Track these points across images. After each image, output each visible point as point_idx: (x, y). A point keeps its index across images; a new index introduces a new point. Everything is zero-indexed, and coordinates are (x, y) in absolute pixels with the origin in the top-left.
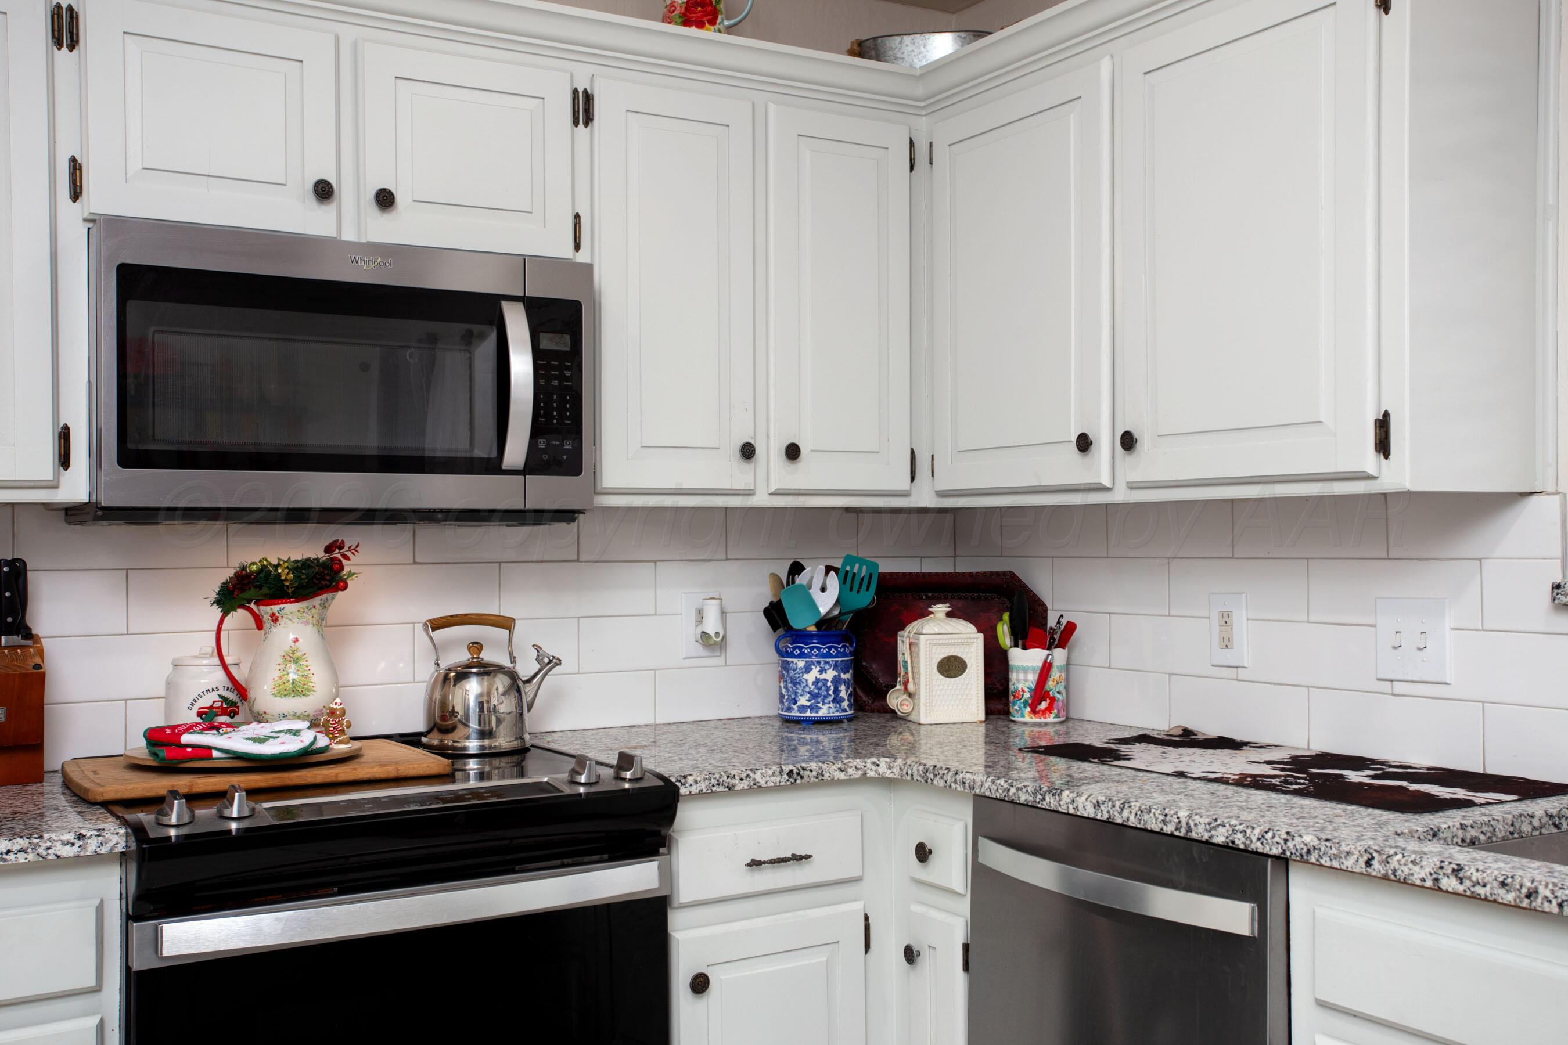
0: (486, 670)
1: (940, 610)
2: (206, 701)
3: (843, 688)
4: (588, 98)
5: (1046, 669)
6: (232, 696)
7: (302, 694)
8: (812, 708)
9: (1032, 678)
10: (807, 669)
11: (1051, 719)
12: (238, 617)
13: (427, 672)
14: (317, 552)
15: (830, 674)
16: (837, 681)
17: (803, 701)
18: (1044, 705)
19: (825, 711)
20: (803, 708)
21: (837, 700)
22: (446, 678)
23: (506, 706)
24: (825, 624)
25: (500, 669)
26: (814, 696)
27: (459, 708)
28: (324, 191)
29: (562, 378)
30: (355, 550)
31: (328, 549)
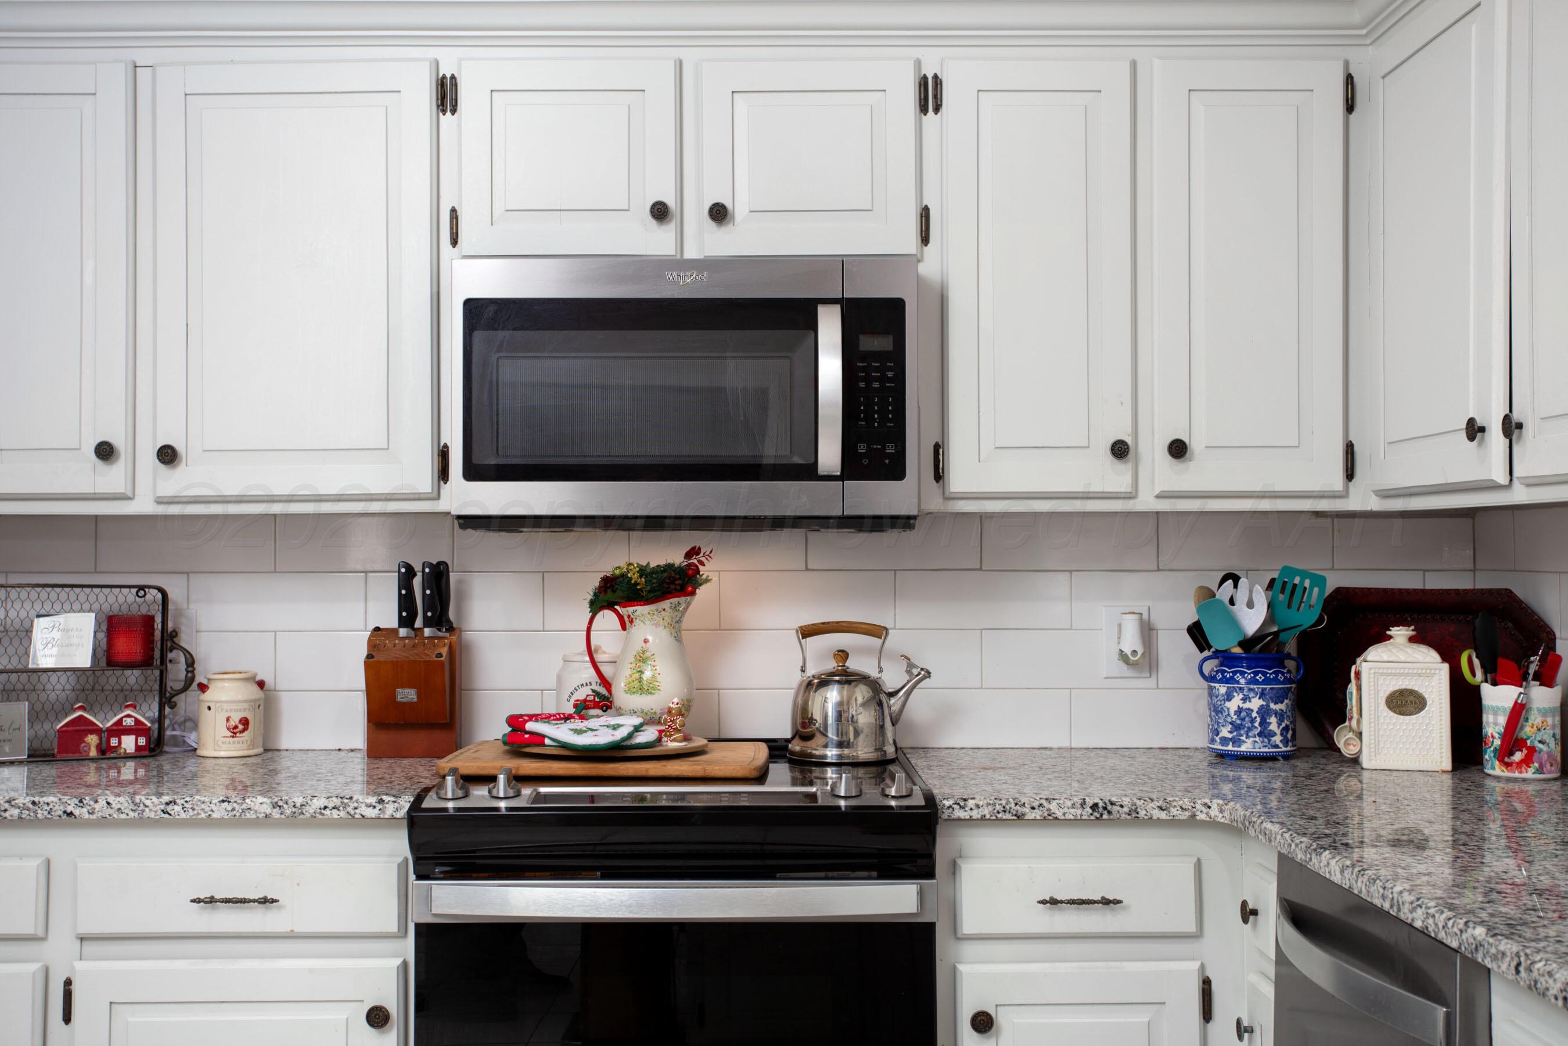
0: (847, 678)
1: (1400, 634)
2: (582, 694)
3: (1273, 720)
4: (937, 81)
5: (1518, 712)
6: (603, 691)
7: (649, 692)
8: (1236, 741)
9: (1502, 720)
10: (1229, 697)
11: (1529, 774)
12: (607, 619)
13: (796, 678)
14: (677, 558)
15: (1255, 704)
16: (1264, 712)
17: (1225, 732)
18: (1518, 756)
19: (1247, 746)
20: (1224, 741)
21: (1265, 734)
22: (810, 684)
23: (865, 718)
24: (1247, 644)
25: (863, 679)
26: (1236, 727)
27: (817, 716)
28: (660, 212)
29: (883, 379)
30: (709, 556)
31: (688, 555)
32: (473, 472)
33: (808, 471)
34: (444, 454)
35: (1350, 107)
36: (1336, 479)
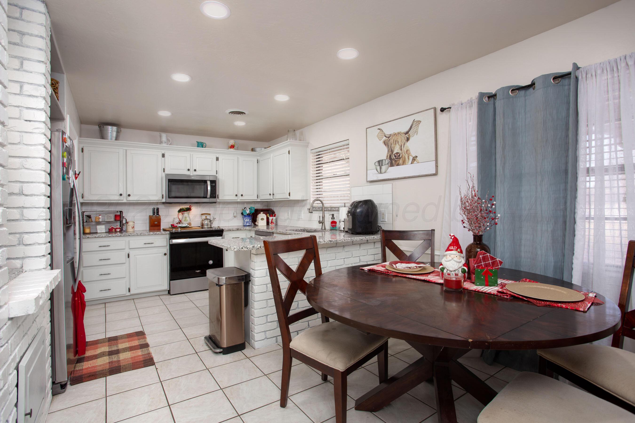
0: (207, 219)
1: (262, 213)
2: (177, 222)
3: (250, 222)
4: (218, 158)
5: (272, 219)
6: (180, 222)
7: (187, 221)
8: (246, 224)
9: (271, 220)
10: (246, 220)
11: (273, 225)
12: (180, 213)
13: (201, 220)
14: (188, 207)
15: (248, 220)
16: (249, 221)
17: (245, 223)
18: (272, 223)
19: (248, 224)
20: (245, 224)
21: (249, 223)
22: (203, 220)
23: (209, 223)
24: (247, 214)
25: (209, 219)
26: (246, 223)
27: (204, 223)
28: (189, 170)
29: (214, 188)
30: (192, 206)
31: (190, 206)
32: (169, 197)
33: (206, 197)
34: (163, 195)
35: (258, 163)
36: (256, 198)
